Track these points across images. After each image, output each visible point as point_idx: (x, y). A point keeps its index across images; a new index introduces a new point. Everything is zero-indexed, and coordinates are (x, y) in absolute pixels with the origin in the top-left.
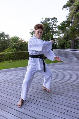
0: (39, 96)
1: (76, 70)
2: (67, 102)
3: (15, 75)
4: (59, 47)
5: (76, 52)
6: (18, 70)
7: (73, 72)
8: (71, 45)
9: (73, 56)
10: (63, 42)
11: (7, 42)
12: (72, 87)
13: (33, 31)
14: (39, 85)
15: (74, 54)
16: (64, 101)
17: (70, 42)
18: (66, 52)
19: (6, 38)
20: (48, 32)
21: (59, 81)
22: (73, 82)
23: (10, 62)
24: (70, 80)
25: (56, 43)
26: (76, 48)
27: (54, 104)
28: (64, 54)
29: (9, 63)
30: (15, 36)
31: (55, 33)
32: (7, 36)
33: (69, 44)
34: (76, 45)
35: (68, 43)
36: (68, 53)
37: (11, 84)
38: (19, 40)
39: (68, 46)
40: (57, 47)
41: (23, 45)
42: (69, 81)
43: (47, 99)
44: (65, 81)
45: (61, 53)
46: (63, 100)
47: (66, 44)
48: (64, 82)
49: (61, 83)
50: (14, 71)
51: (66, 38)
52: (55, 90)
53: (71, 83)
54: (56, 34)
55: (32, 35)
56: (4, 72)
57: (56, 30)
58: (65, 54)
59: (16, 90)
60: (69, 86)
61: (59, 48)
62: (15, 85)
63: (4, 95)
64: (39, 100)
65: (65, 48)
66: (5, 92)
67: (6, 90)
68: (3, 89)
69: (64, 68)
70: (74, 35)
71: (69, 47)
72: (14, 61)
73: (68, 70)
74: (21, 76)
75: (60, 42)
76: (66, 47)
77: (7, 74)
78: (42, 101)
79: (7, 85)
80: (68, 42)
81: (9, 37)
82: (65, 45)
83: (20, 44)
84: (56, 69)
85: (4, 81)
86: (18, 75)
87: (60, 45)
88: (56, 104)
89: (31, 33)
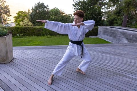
0: (71, 77)
1: (118, 54)
2: (97, 87)
3: (51, 53)
4: (107, 23)
5: (127, 32)
6: (55, 48)
7: (114, 57)
8: (122, 21)
9: (122, 36)
10: (112, 18)
11: (46, 14)
12: (108, 72)
13: (76, 2)
14: (73, 66)
15: (124, 34)
16: (95, 85)
17: (122, 18)
18: (114, 30)
19: (46, 10)
20: (95, 4)
21: (94, 65)
22: (110, 68)
23: (48, 37)
24: (107, 66)
25: (104, 17)
26: (129, 27)
27: (84, 86)
28: (111, 32)
29: (47, 39)
30: (56, 8)
31: (104, 5)
32: (46, 7)
33: (121, 21)
34: (130, 22)
35: (119, 20)
36: (117, 32)
37: (46, 62)
38: (60, 13)
39: (118, 23)
40: (104, 23)
41: (63, 19)
42: (105, 67)
43: (78, 81)
44: (102, 66)
45: (108, 32)
46: (93, 84)
47: (117, 20)
48: (100, 67)
49: (96, 67)
50: (51, 49)
51: (118, 13)
52: (88, 74)
53: (107, 69)
54: (106, 6)
55: (75, 8)
56: (41, 49)
57: (106, 2)
58: (113, 33)
59: (51, 69)
60: (104, 71)
61: (107, 25)
62: (49, 63)
63: (39, 72)
64: (70, 80)
65: (114, 26)
66: (40, 69)
67: (41, 67)
68: (39, 66)
69: (105, 51)
70: (128, 9)
71: (120, 25)
72: (52, 36)
73: (109, 54)
74: (57, 55)
75: (109, 17)
76: (115, 24)
77: (44, 52)
78: (73, 82)
79: (42, 62)
80: (119, 17)
81: (49, 8)
82: (115, 22)
83: (60, 18)
84: (95, 52)
85: (40, 58)
86: (54, 54)
87: (108, 22)
88: (86, 87)
89: (74, 5)
